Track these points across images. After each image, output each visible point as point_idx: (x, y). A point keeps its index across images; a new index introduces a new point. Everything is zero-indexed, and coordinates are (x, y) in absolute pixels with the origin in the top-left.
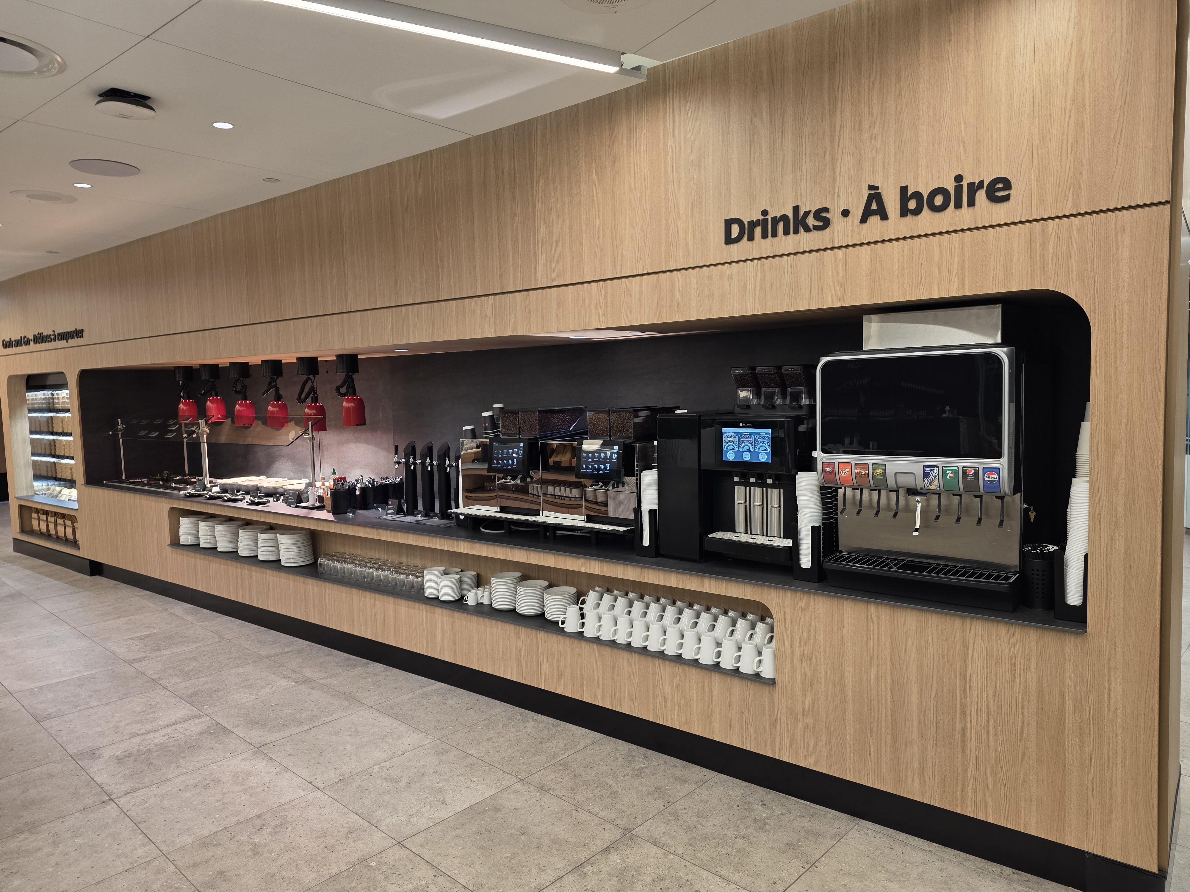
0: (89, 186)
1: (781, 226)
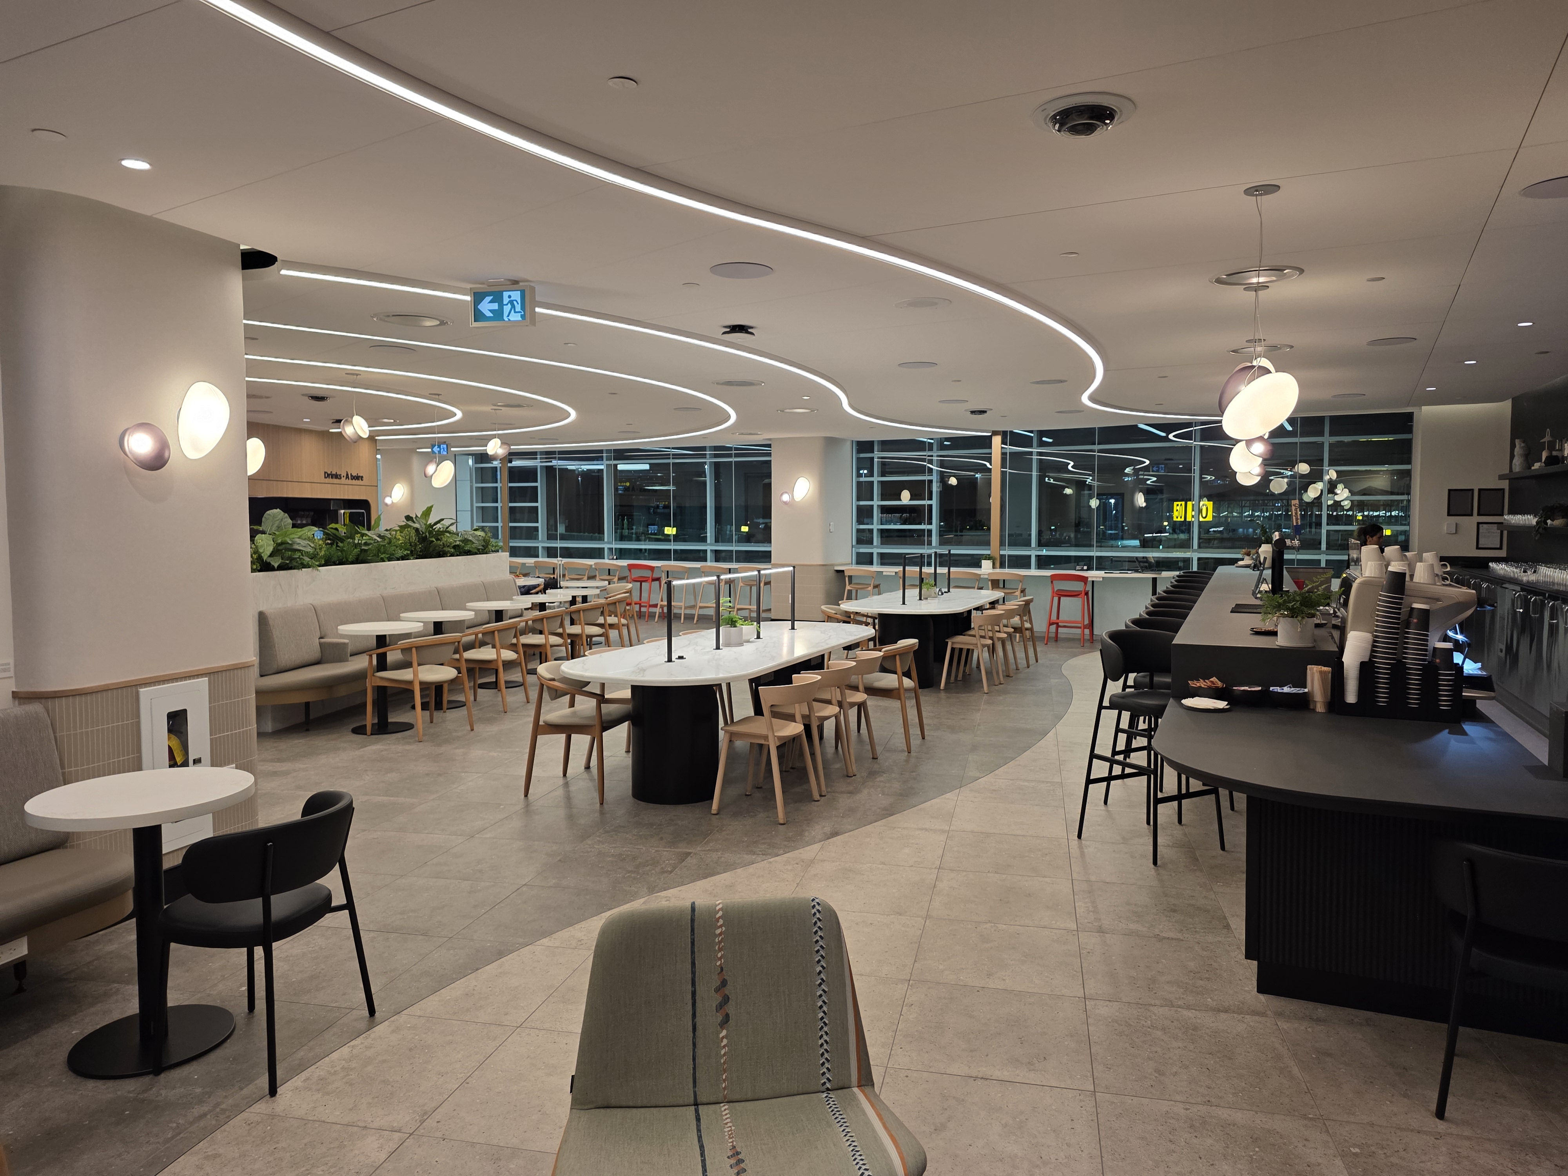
1: (330, 476)
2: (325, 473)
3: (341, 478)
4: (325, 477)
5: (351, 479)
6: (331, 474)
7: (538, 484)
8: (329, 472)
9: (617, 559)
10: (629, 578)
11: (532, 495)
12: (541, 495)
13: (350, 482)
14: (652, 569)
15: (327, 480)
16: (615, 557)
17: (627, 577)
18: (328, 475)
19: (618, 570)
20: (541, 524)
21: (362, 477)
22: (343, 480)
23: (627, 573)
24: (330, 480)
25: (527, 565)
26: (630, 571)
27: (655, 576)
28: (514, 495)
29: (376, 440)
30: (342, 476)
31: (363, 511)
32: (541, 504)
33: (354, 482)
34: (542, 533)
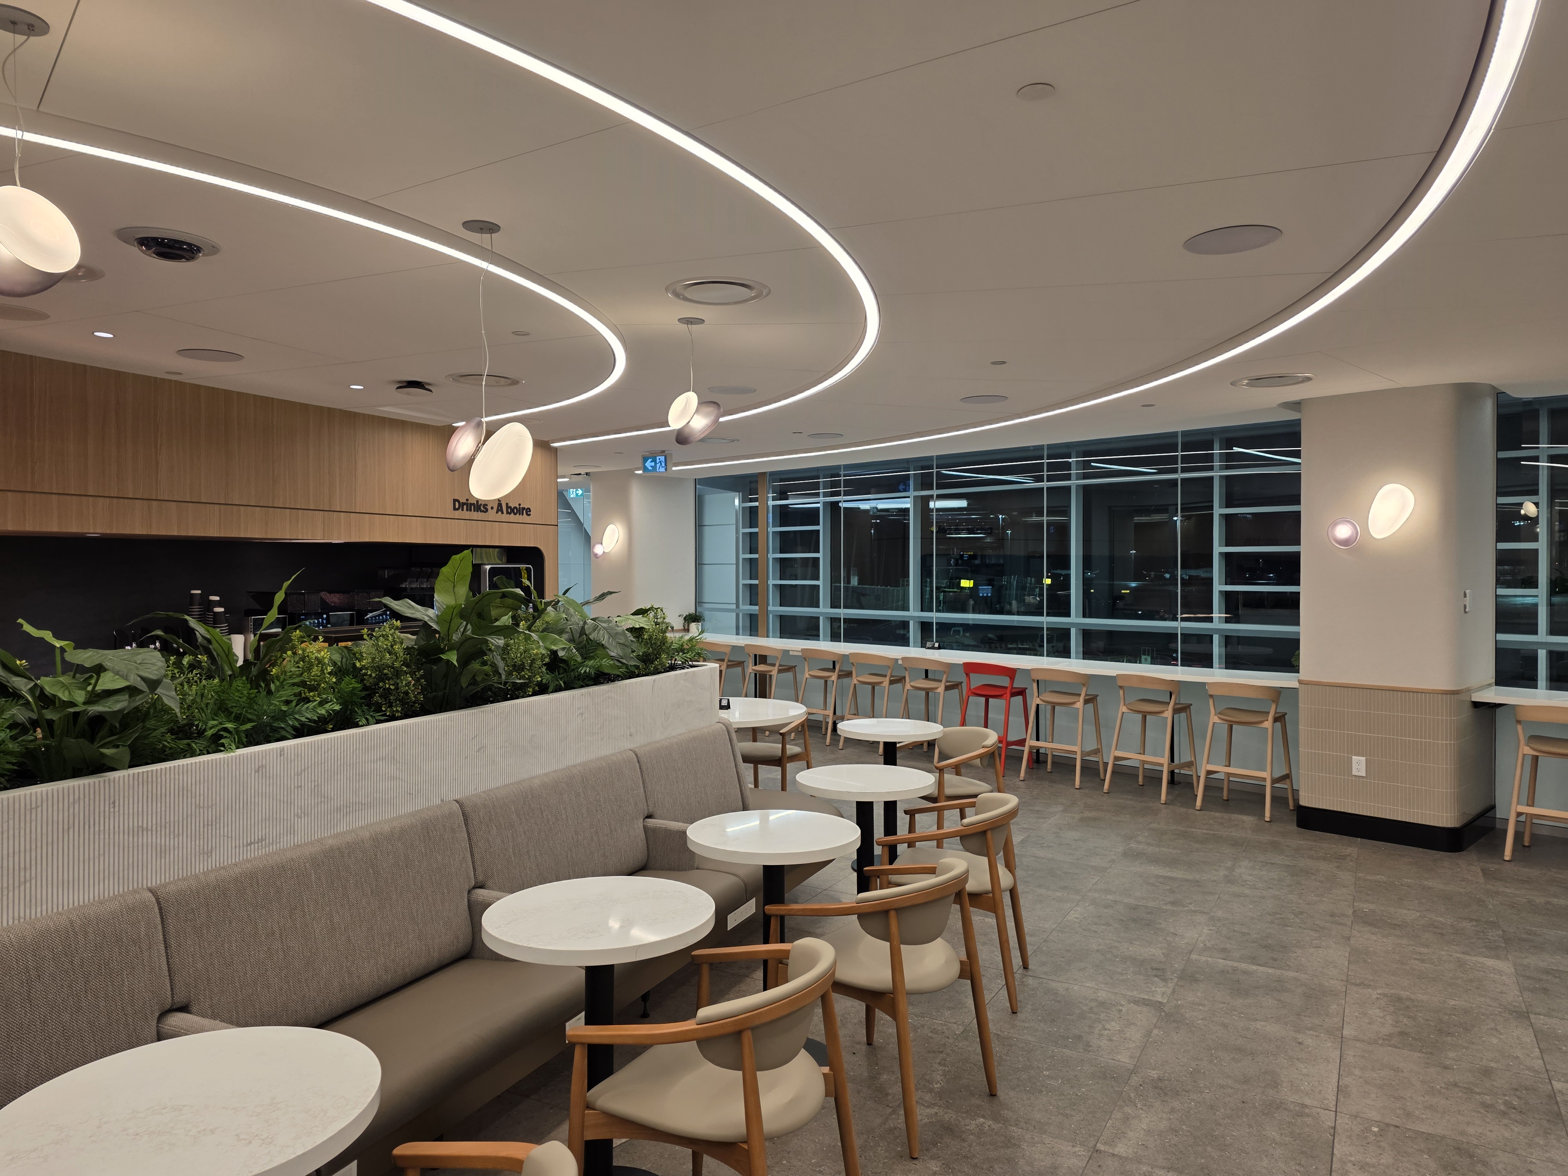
0: (111, 336)
1: (465, 507)
2: (455, 501)
3: (487, 510)
4: (455, 509)
5: (508, 513)
6: (467, 504)
7: (820, 528)
8: (463, 500)
9: (939, 648)
10: (964, 686)
11: (810, 541)
12: (824, 542)
13: (505, 517)
14: (1011, 673)
15: (458, 514)
16: (937, 645)
17: (961, 683)
18: (462, 505)
19: (945, 672)
20: (823, 583)
21: (528, 510)
22: (492, 514)
23: (963, 678)
24: (465, 514)
25: (791, 653)
26: (967, 675)
27: (1018, 684)
28: (786, 542)
29: (556, 449)
30: (489, 508)
31: (530, 566)
32: (823, 555)
33: (512, 517)
34: (824, 595)
